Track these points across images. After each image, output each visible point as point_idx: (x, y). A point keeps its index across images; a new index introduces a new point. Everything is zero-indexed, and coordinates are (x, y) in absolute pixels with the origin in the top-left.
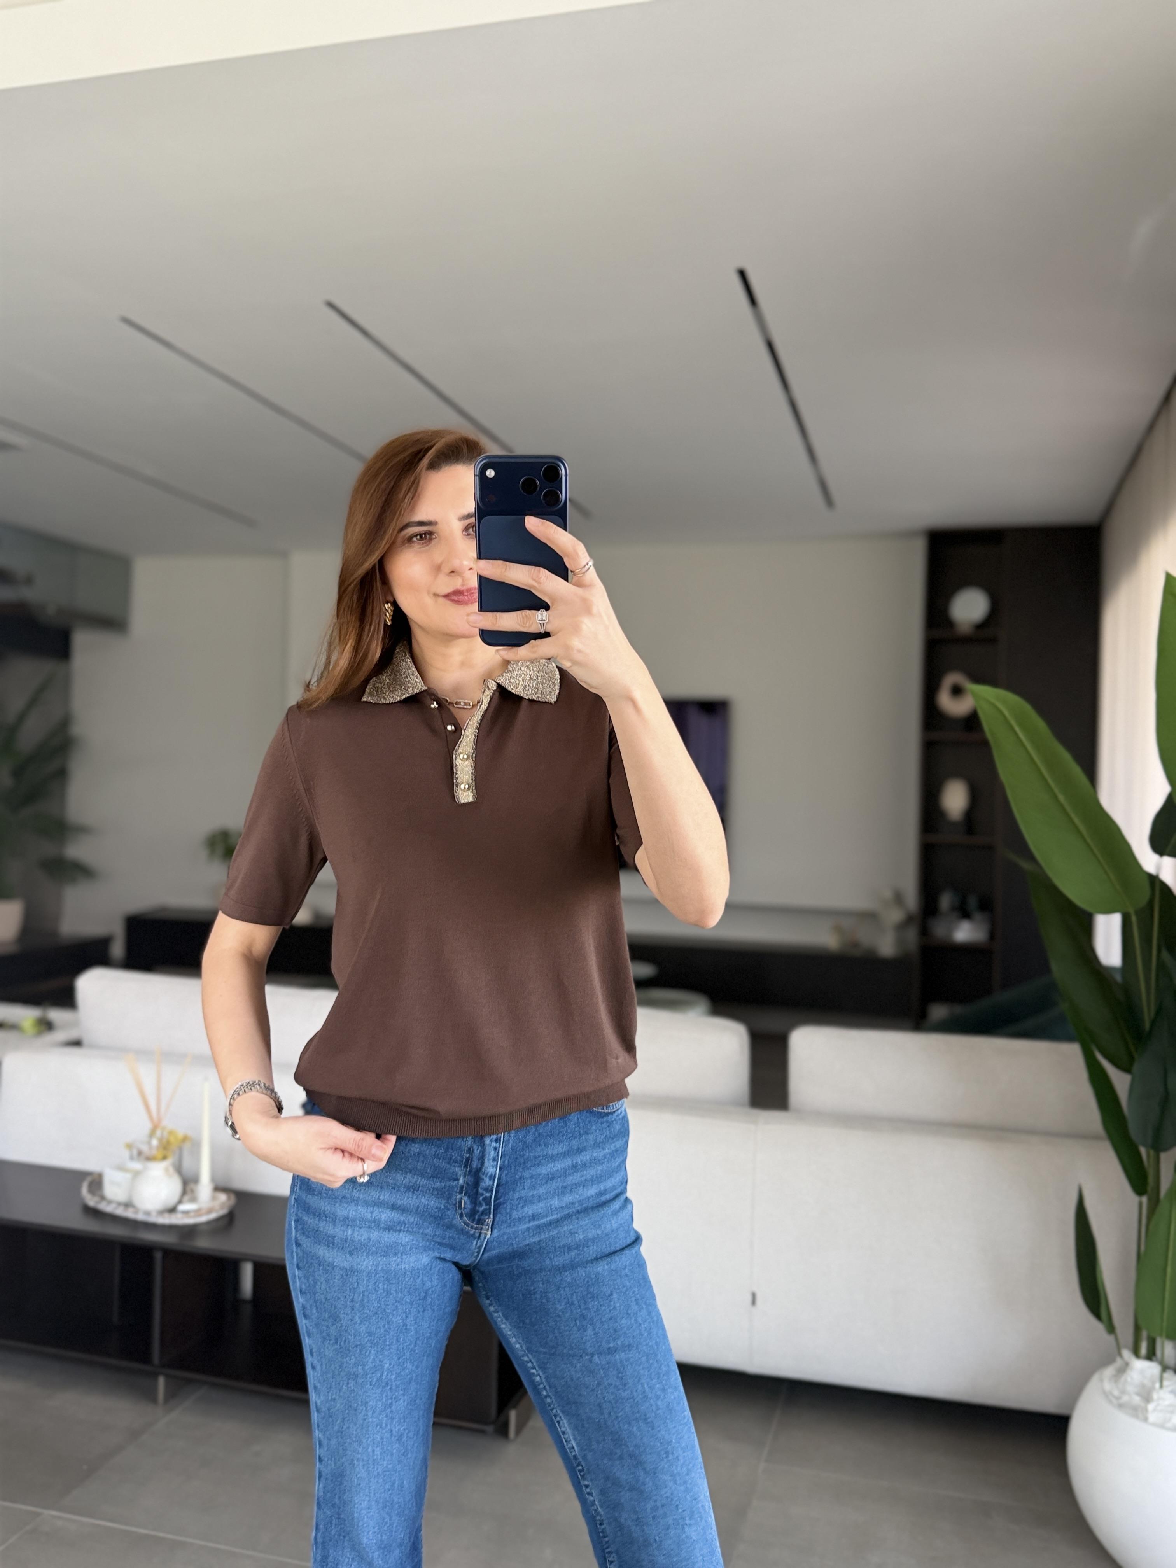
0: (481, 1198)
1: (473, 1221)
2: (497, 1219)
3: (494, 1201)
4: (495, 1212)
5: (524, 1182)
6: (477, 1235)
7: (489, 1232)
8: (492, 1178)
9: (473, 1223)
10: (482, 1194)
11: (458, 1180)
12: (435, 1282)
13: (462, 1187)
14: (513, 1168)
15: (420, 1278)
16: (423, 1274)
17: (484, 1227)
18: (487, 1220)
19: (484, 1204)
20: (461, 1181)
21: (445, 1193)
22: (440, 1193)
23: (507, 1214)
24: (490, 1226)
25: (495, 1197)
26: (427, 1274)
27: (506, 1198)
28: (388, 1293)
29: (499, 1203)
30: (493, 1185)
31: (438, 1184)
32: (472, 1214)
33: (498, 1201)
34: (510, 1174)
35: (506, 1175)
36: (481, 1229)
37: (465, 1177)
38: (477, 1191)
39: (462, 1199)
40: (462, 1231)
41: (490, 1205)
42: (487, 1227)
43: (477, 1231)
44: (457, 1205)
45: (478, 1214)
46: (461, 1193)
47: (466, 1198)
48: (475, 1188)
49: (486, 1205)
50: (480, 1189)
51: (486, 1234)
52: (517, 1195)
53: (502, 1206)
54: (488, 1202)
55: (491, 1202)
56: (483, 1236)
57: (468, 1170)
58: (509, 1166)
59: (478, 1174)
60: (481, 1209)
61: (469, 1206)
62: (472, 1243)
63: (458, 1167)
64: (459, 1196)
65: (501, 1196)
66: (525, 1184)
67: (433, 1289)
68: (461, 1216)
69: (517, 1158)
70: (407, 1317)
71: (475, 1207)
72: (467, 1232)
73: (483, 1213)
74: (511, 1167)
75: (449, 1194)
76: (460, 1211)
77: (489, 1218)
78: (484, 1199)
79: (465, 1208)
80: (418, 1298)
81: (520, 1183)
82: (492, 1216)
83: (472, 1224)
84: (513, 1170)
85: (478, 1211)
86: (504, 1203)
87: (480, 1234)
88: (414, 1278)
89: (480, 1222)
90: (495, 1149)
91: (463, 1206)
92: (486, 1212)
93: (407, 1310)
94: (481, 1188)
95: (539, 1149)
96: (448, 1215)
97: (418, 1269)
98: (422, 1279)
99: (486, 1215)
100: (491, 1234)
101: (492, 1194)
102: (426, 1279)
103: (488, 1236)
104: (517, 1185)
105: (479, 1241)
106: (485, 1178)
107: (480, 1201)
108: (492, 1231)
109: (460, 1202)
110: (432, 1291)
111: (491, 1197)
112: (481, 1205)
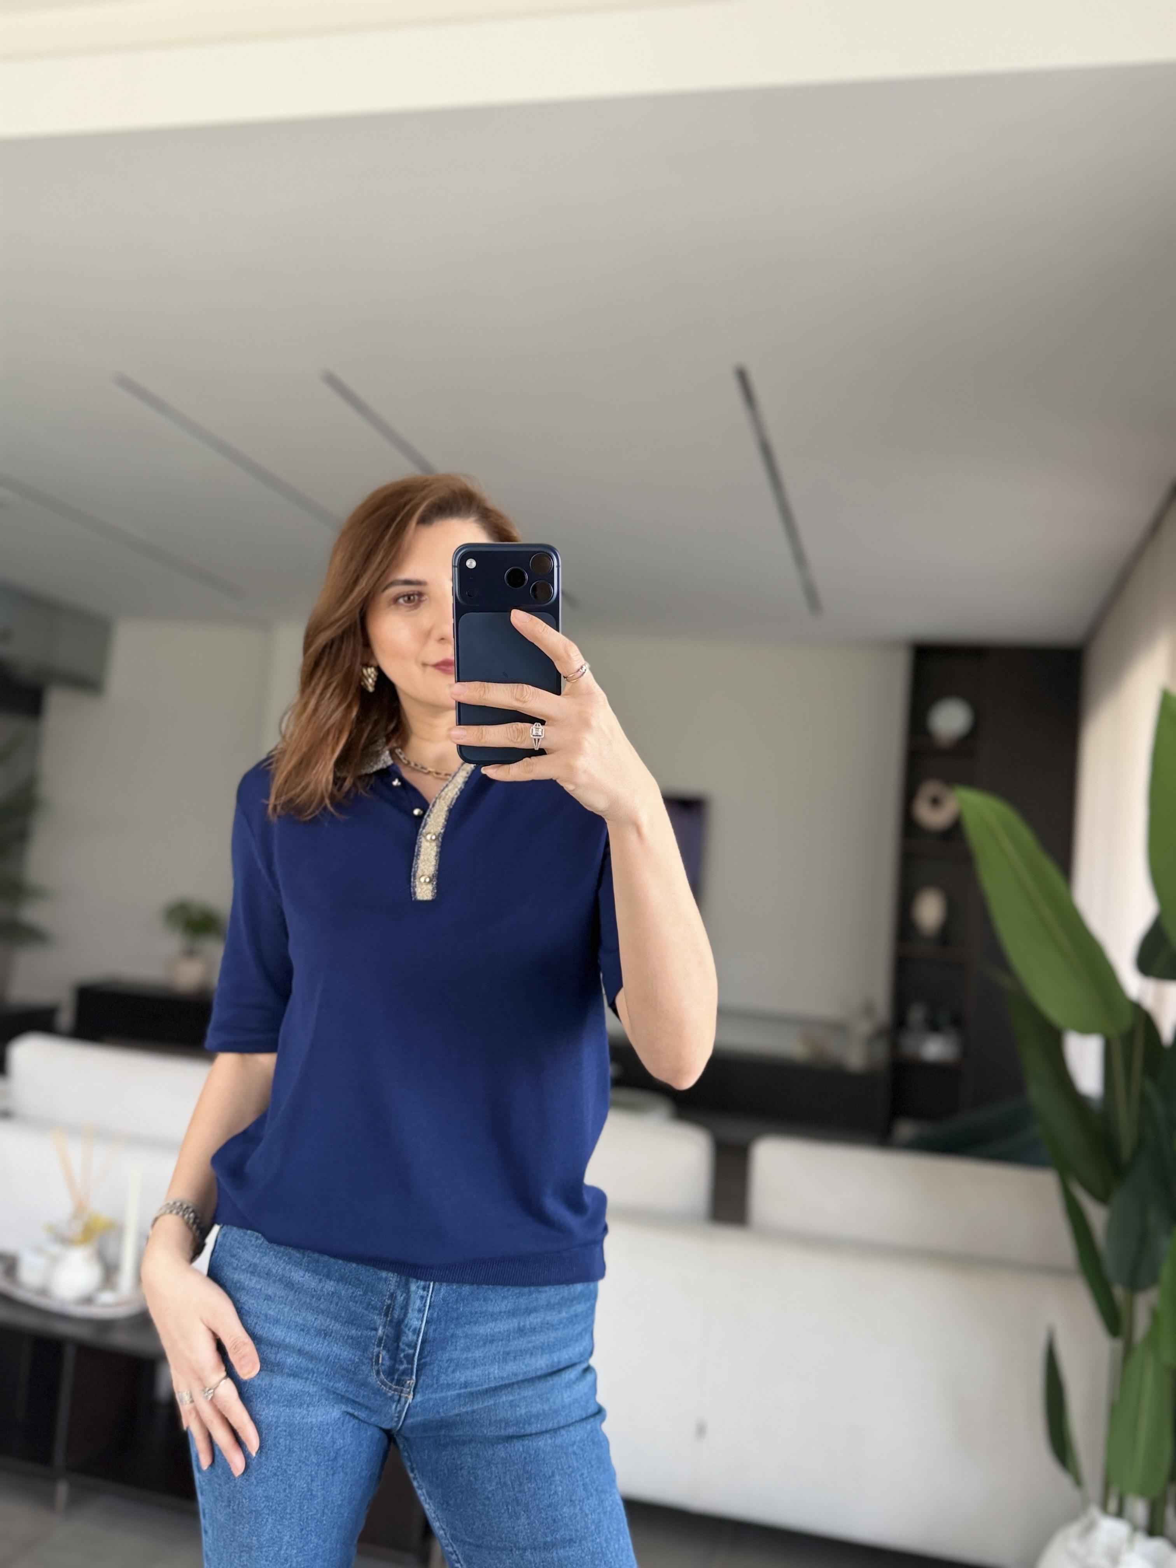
0: (402, 1355)
1: (392, 1381)
2: (421, 1381)
3: (419, 1360)
4: (419, 1373)
5: (456, 1342)
6: (397, 1398)
7: (411, 1397)
8: (416, 1332)
9: (392, 1383)
10: (403, 1350)
11: (376, 1330)
12: (349, 1440)
13: (381, 1339)
14: (443, 1323)
15: (330, 1435)
16: (333, 1430)
17: (405, 1389)
18: (408, 1382)
19: (405, 1362)
20: (380, 1332)
21: (361, 1343)
22: (357, 1343)
23: (434, 1377)
24: (412, 1389)
25: (419, 1355)
26: (339, 1431)
27: (433, 1358)
28: (291, 1451)
29: (424, 1363)
30: (417, 1340)
31: (354, 1332)
32: (391, 1372)
33: (423, 1361)
34: (439, 1329)
35: (435, 1330)
36: (402, 1391)
37: (384, 1327)
38: (398, 1346)
39: (379, 1353)
40: (378, 1392)
41: (413, 1364)
42: (408, 1390)
43: (396, 1393)
44: (374, 1360)
45: (399, 1373)
46: (379, 1345)
47: (383, 1353)
48: (395, 1342)
49: (408, 1363)
50: (401, 1344)
51: (407, 1398)
52: (446, 1356)
53: (427, 1367)
54: (410, 1362)
55: (413, 1360)
56: (403, 1400)
57: (389, 1319)
58: (439, 1320)
59: (400, 1326)
60: (402, 1367)
61: (388, 1363)
62: (391, 1407)
63: (378, 1315)
64: (376, 1350)
65: (427, 1355)
66: (458, 1343)
67: (346, 1448)
68: (378, 1373)
69: (448, 1312)
70: (312, 1481)
71: (395, 1364)
72: (385, 1394)
73: (404, 1373)
74: (440, 1322)
75: (366, 1345)
76: (376, 1368)
77: (411, 1379)
78: (405, 1356)
79: (382, 1364)
80: (326, 1458)
81: (452, 1343)
82: (414, 1377)
83: (390, 1384)
84: (443, 1326)
85: (398, 1370)
86: (430, 1364)
87: (400, 1396)
88: (322, 1435)
89: (400, 1383)
90: (422, 1297)
91: (380, 1362)
92: (408, 1372)
93: (313, 1473)
94: (403, 1344)
95: (476, 1304)
96: (362, 1371)
97: (327, 1424)
98: (332, 1437)
99: (407, 1375)
100: (413, 1399)
101: (415, 1350)
102: (336, 1436)
103: (410, 1400)
104: (448, 1344)
105: (399, 1405)
106: (407, 1332)
107: (401, 1358)
108: (414, 1396)
109: (378, 1357)
110: (345, 1451)
111: (414, 1354)
112: (401, 1363)
